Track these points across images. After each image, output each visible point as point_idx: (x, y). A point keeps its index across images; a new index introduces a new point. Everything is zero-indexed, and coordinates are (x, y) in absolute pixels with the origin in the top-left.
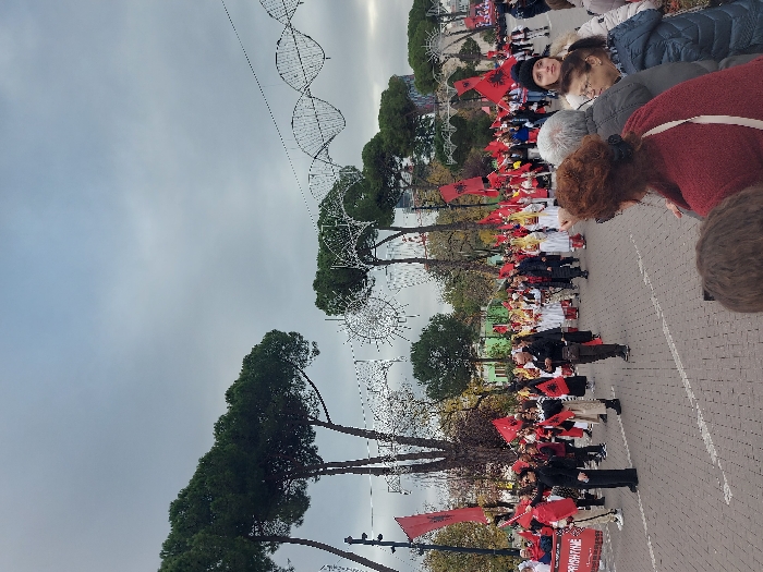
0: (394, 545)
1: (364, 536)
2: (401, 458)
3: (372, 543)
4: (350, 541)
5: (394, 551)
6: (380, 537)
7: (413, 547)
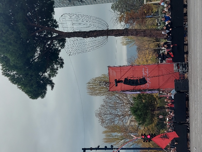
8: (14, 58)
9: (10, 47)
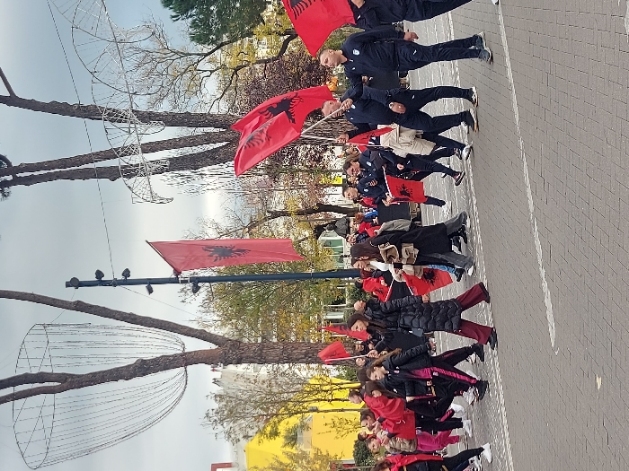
0: (150, 283)
1: (99, 274)
2: (150, 148)
3: (115, 283)
4: (75, 283)
5: (150, 291)
6: (127, 273)
7: (183, 282)
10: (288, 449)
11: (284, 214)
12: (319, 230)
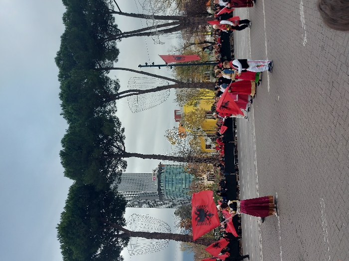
1: (146, 64)
3: (151, 66)
4: (140, 66)
5: (160, 68)
6: (153, 63)
7: (168, 66)
8: (78, 252)
9: (78, 240)
10: (194, 108)
11: (194, 44)
12: (204, 49)
